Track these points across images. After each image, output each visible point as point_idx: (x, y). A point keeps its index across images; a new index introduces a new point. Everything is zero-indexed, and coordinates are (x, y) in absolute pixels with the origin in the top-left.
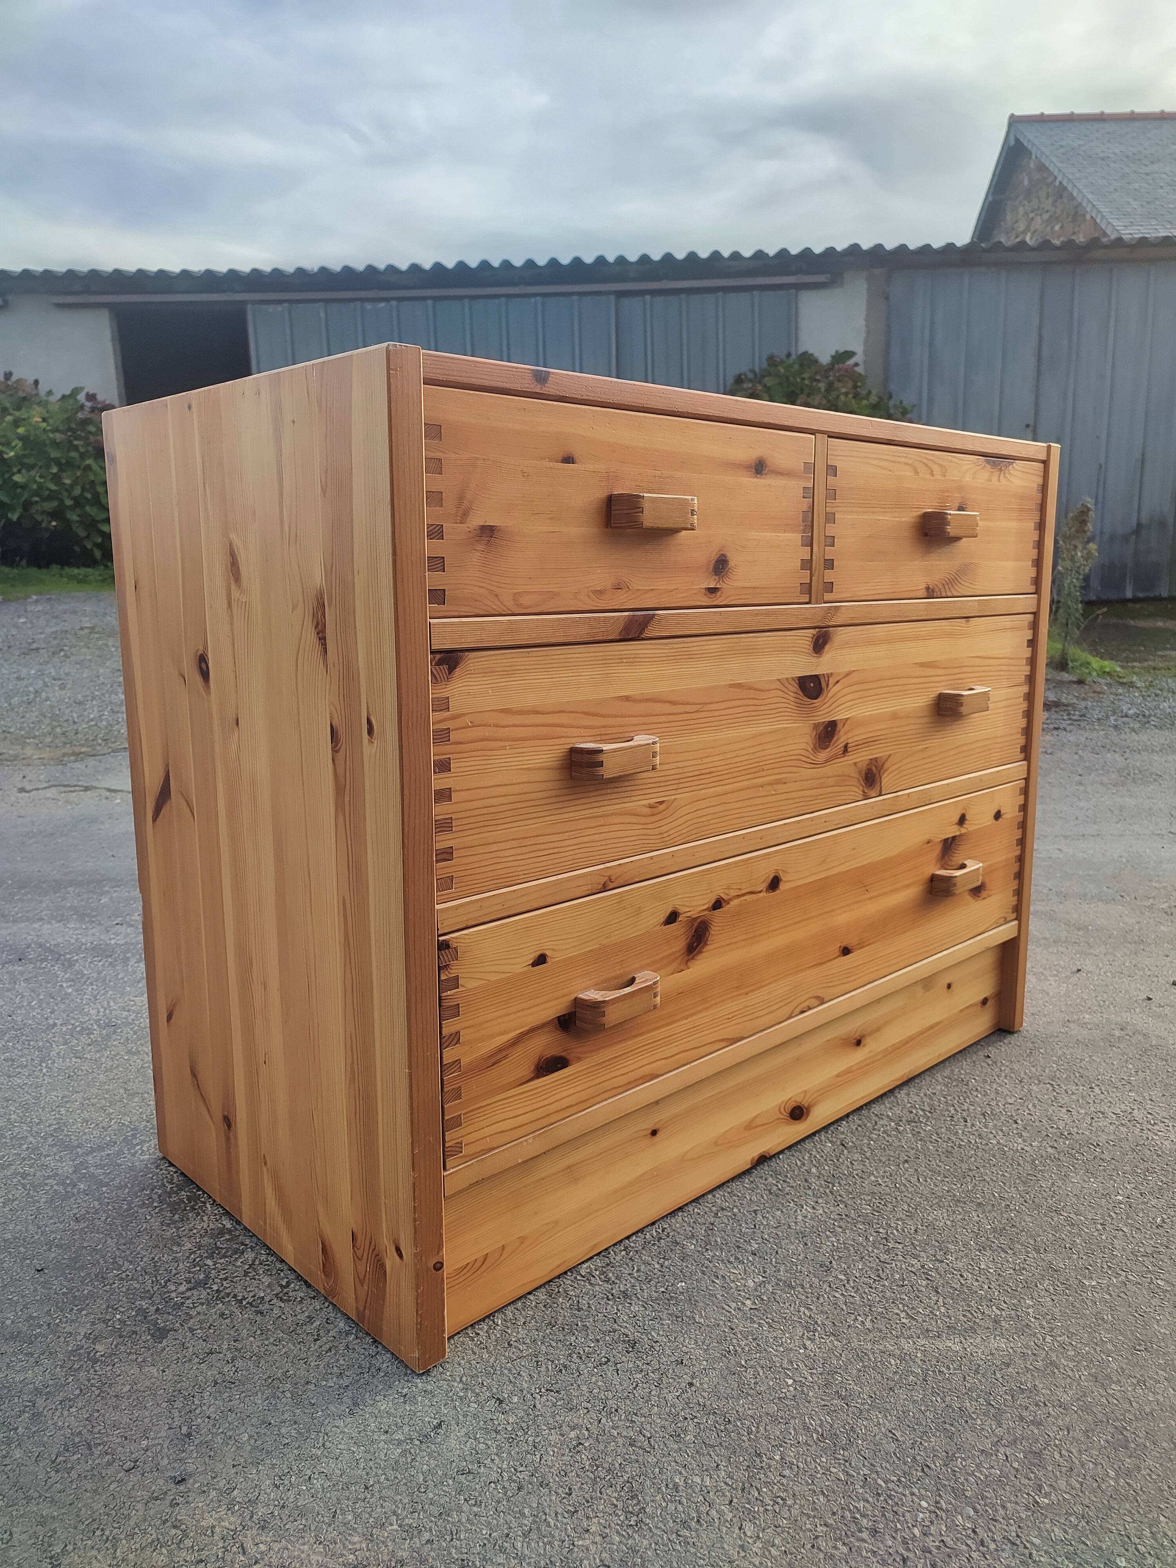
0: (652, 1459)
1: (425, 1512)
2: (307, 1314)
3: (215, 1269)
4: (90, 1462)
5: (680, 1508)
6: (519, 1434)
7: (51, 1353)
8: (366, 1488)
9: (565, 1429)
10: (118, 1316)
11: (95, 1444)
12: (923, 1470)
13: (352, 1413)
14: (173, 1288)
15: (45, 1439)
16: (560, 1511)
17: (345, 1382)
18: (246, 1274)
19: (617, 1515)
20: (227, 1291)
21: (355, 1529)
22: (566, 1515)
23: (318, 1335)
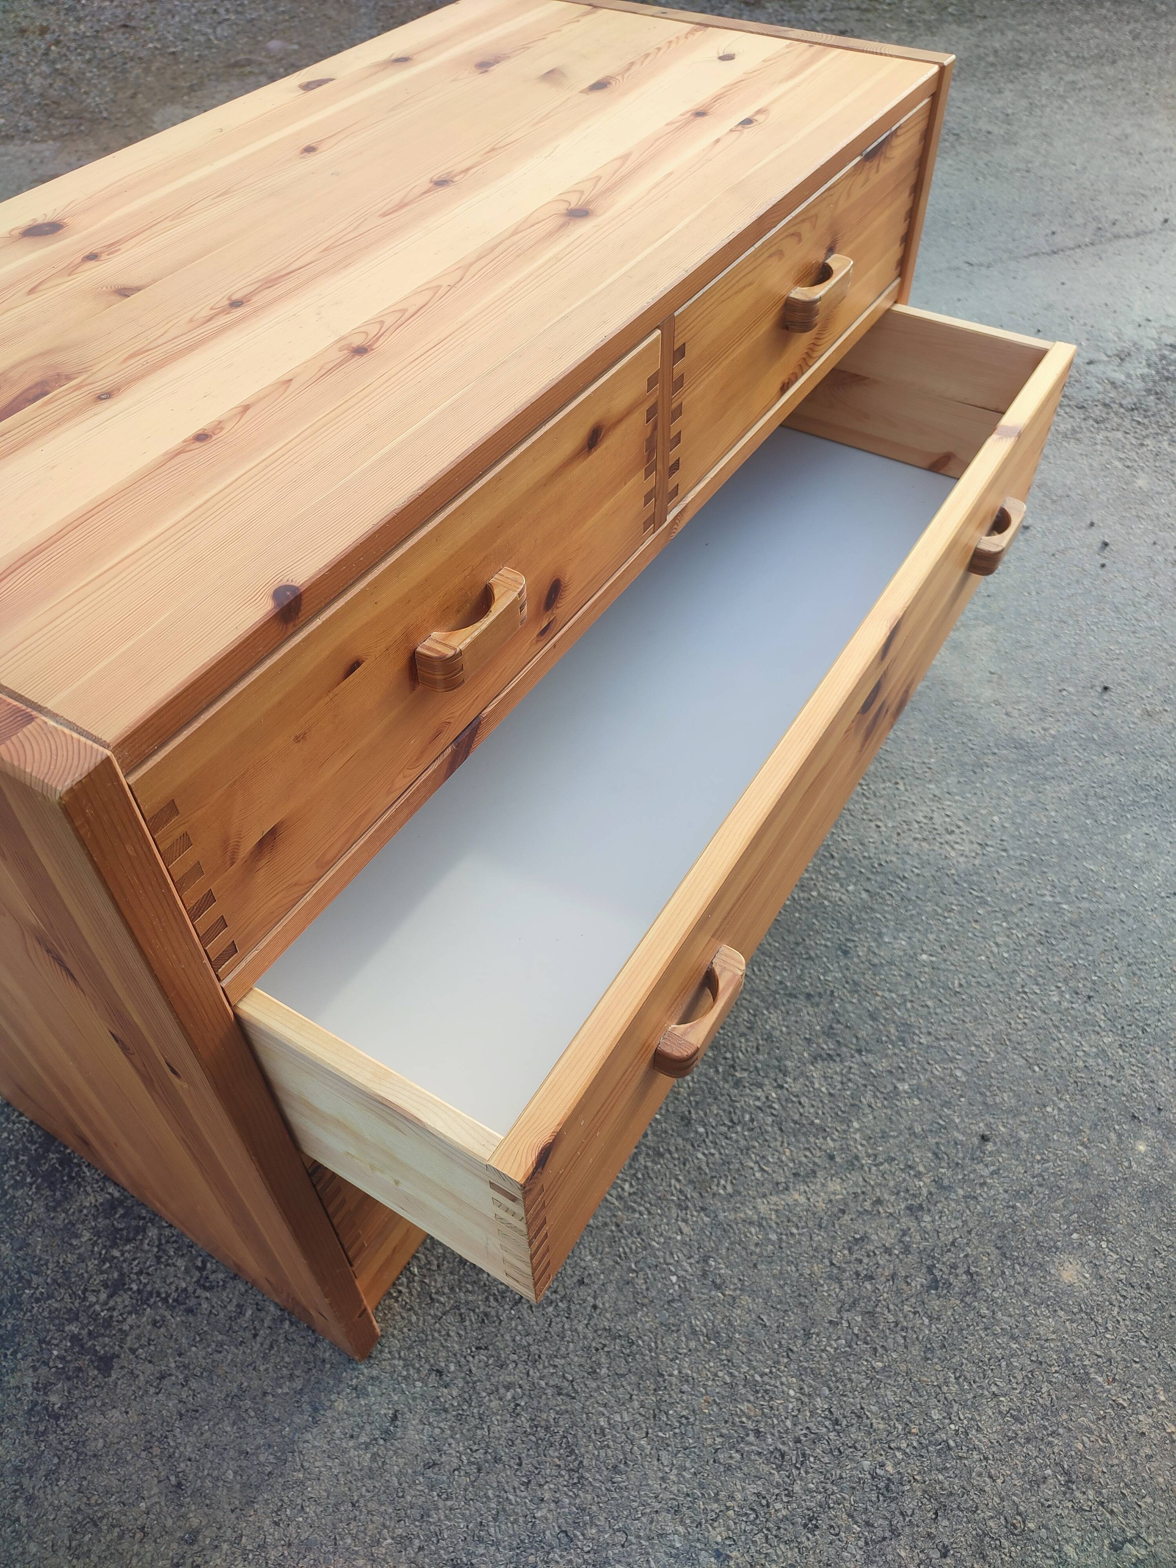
0: (578, 1406)
1: (409, 1517)
2: (235, 1302)
3: (125, 1261)
4: (103, 1540)
5: (610, 1453)
6: (465, 1407)
7: (10, 1419)
8: (353, 1505)
9: (502, 1391)
10: (55, 1353)
11: (99, 1518)
12: (788, 1357)
13: (315, 1422)
14: (93, 1299)
15: (50, 1524)
16: (516, 1484)
17: (298, 1384)
18: (158, 1258)
19: (563, 1476)
20: (149, 1288)
21: (357, 1552)
22: (523, 1488)
23: (255, 1328)
